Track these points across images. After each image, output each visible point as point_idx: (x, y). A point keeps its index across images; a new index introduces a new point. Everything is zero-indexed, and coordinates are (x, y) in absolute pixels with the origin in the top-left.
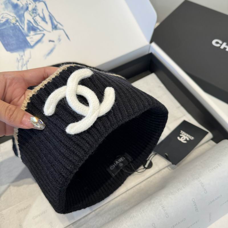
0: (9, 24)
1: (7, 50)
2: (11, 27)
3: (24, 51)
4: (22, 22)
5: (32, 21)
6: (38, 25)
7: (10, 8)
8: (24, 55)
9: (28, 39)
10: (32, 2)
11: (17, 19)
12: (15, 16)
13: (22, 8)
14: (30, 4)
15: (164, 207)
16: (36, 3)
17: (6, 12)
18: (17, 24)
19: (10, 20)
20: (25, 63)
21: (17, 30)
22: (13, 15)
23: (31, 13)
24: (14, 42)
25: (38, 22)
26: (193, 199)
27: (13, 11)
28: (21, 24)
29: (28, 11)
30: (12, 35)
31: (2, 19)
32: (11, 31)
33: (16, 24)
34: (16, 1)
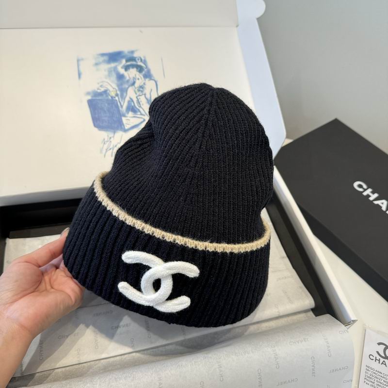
0: (107, 96)
1: (95, 126)
2: (108, 100)
3: (114, 133)
4: (123, 97)
5: (135, 100)
6: (140, 107)
7: (114, 77)
8: (113, 137)
9: (124, 119)
10: (141, 78)
11: (119, 92)
12: (117, 88)
13: (128, 81)
14: (138, 79)
15: (221, 367)
16: (145, 80)
17: (107, 80)
18: (117, 98)
19: (110, 92)
20: (111, 147)
21: (114, 106)
22: (115, 86)
23: (136, 90)
24: (106, 119)
25: (141, 103)
26: (259, 370)
27: (116, 82)
28: (120, 100)
29: (133, 87)
30: (106, 110)
31: (100, 88)
32: (106, 105)
33: (115, 98)
34: (122, 71)
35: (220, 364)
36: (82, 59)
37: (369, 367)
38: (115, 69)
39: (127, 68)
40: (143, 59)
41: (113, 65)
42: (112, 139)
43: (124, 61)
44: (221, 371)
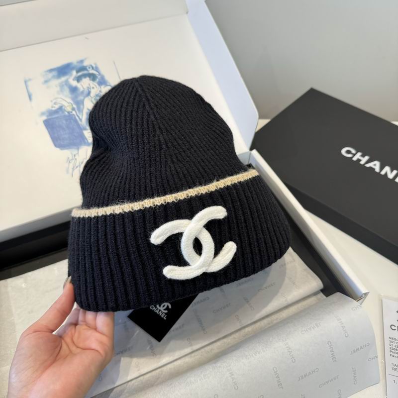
0: (63, 112)
1: (56, 146)
2: (65, 116)
3: (78, 149)
4: (80, 110)
7: (67, 91)
8: (78, 153)
9: (85, 133)
10: (96, 86)
11: (75, 106)
12: (72, 102)
13: (82, 92)
14: (93, 88)
15: (233, 375)
16: (100, 88)
17: (61, 96)
18: (74, 112)
19: (65, 107)
20: (77, 164)
21: (72, 121)
22: (69, 100)
23: (93, 100)
24: (66, 136)
26: (275, 369)
27: (70, 96)
28: (78, 114)
29: (89, 97)
30: (64, 127)
31: (54, 106)
32: (64, 122)
33: (71, 112)
34: (74, 83)
35: (231, 371)
36: (30, 80)
37: (392, 339)
38: (67, 82)
39: (78, 79)
40: (94, 66)
41: (63, 79)
42: (77, 157)
43: (74, 73)
44: (233, 379)
